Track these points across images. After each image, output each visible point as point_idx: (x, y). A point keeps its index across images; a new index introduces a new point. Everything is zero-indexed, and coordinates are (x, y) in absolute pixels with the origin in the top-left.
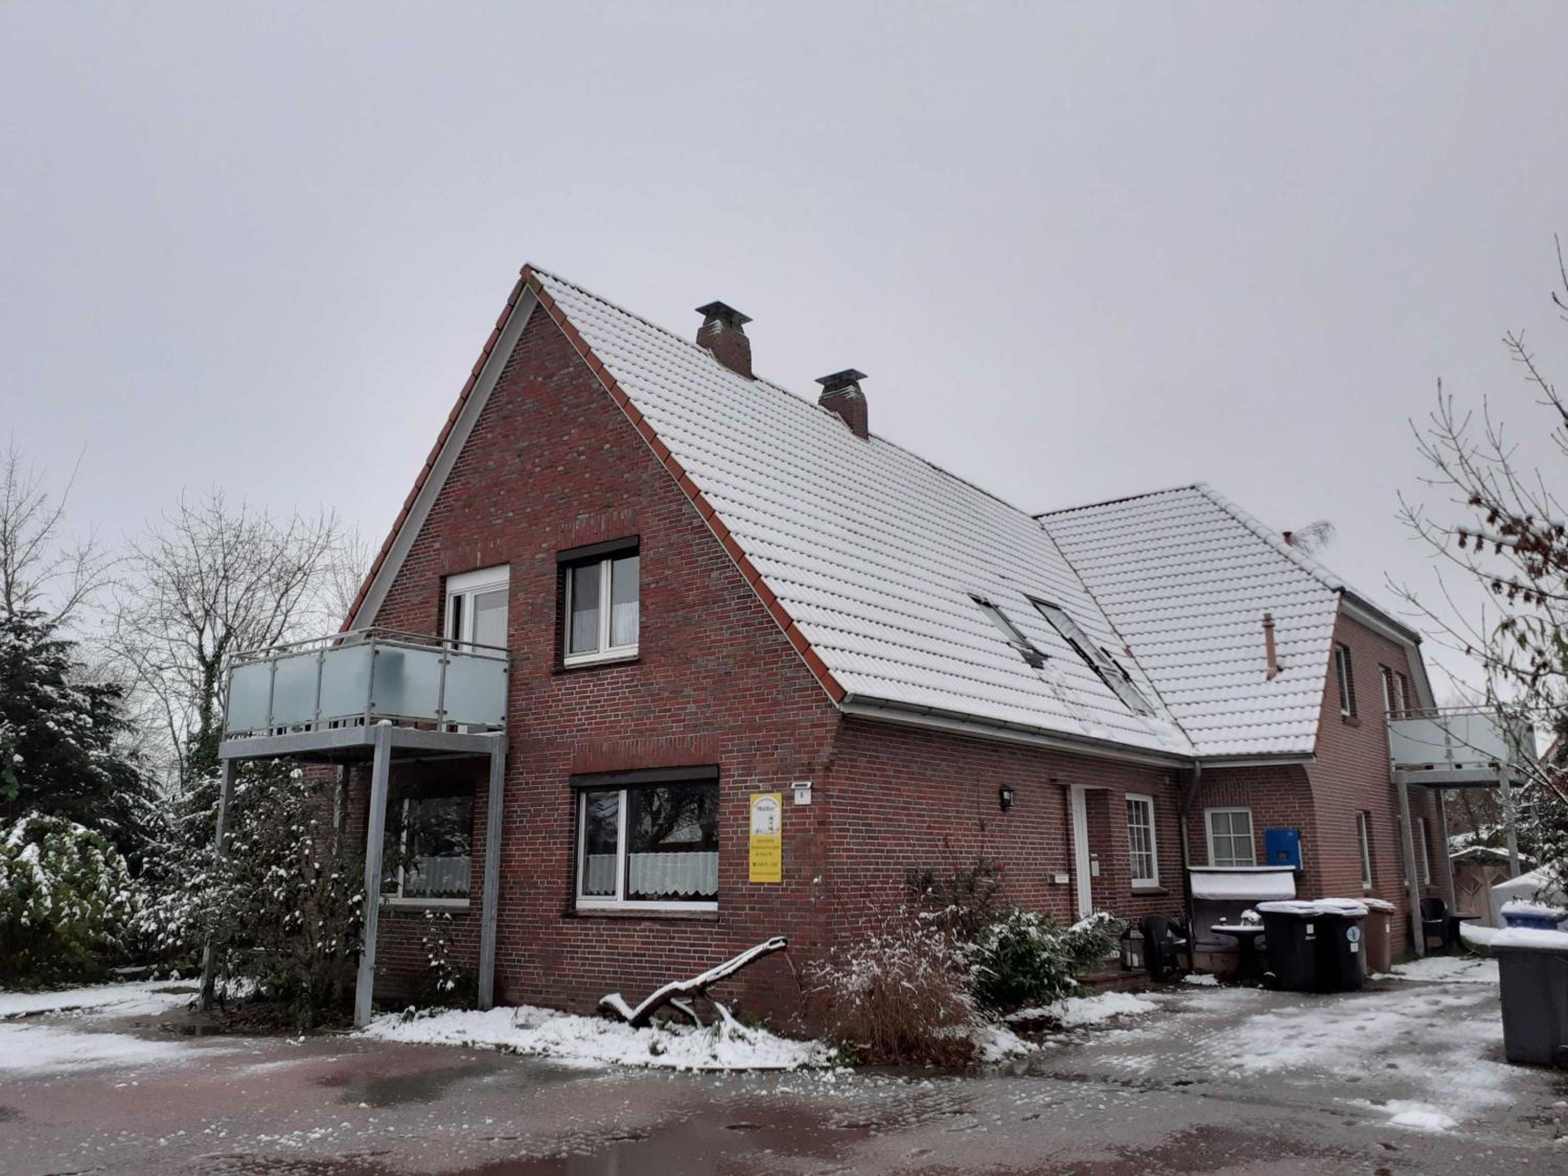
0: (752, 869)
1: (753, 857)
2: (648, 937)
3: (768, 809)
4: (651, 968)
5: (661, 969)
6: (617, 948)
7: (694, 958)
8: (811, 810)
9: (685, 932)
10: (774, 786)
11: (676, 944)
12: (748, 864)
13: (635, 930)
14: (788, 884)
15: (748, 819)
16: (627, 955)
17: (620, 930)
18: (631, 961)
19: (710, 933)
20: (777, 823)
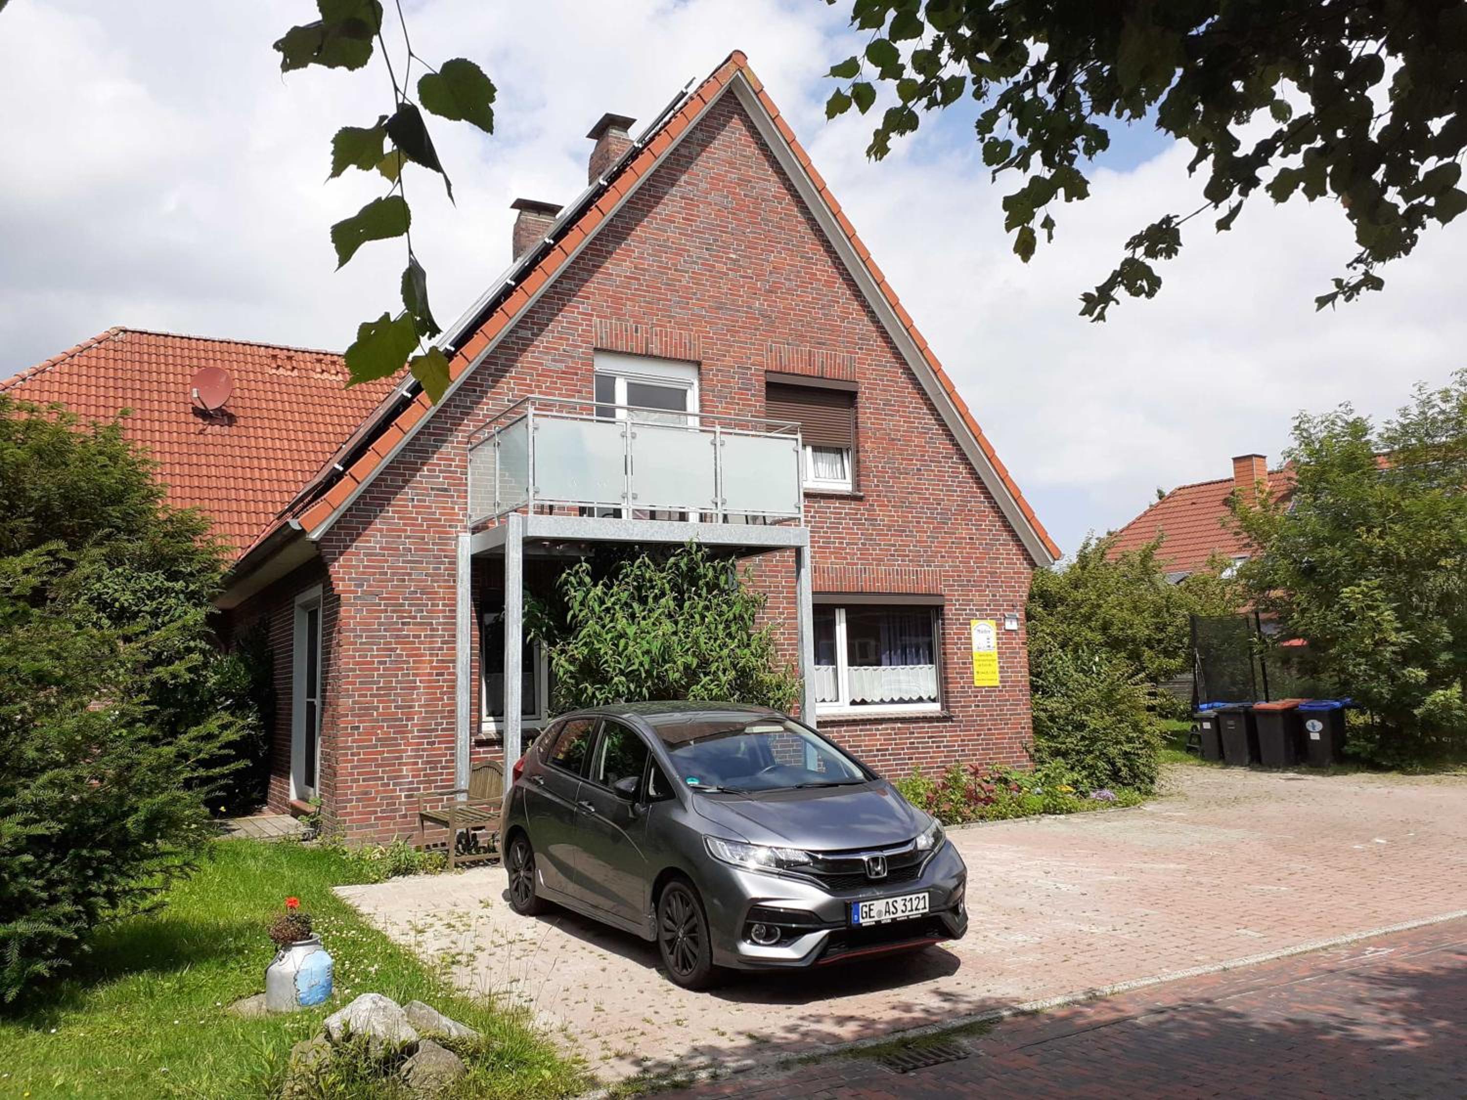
0: (976, 676)
1: (976, 668)
2: (890, 734)
3: (985, 631)
4: (894, 760)
5: (904, 759)
6: (860, 746)
7: (932, 747)
8: (1017, 634)
9: (924, 728)
10: (987, 615)
11: (916, 738)
12: (972, 673)
13: (877, 730)
14: (1004, 687)
15: (970, 638)
16: (871, 751)
17: (861, 730)
18: (875, 756)
19: (945, 727)
20: (993, 642)
